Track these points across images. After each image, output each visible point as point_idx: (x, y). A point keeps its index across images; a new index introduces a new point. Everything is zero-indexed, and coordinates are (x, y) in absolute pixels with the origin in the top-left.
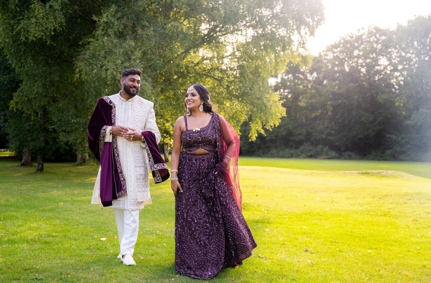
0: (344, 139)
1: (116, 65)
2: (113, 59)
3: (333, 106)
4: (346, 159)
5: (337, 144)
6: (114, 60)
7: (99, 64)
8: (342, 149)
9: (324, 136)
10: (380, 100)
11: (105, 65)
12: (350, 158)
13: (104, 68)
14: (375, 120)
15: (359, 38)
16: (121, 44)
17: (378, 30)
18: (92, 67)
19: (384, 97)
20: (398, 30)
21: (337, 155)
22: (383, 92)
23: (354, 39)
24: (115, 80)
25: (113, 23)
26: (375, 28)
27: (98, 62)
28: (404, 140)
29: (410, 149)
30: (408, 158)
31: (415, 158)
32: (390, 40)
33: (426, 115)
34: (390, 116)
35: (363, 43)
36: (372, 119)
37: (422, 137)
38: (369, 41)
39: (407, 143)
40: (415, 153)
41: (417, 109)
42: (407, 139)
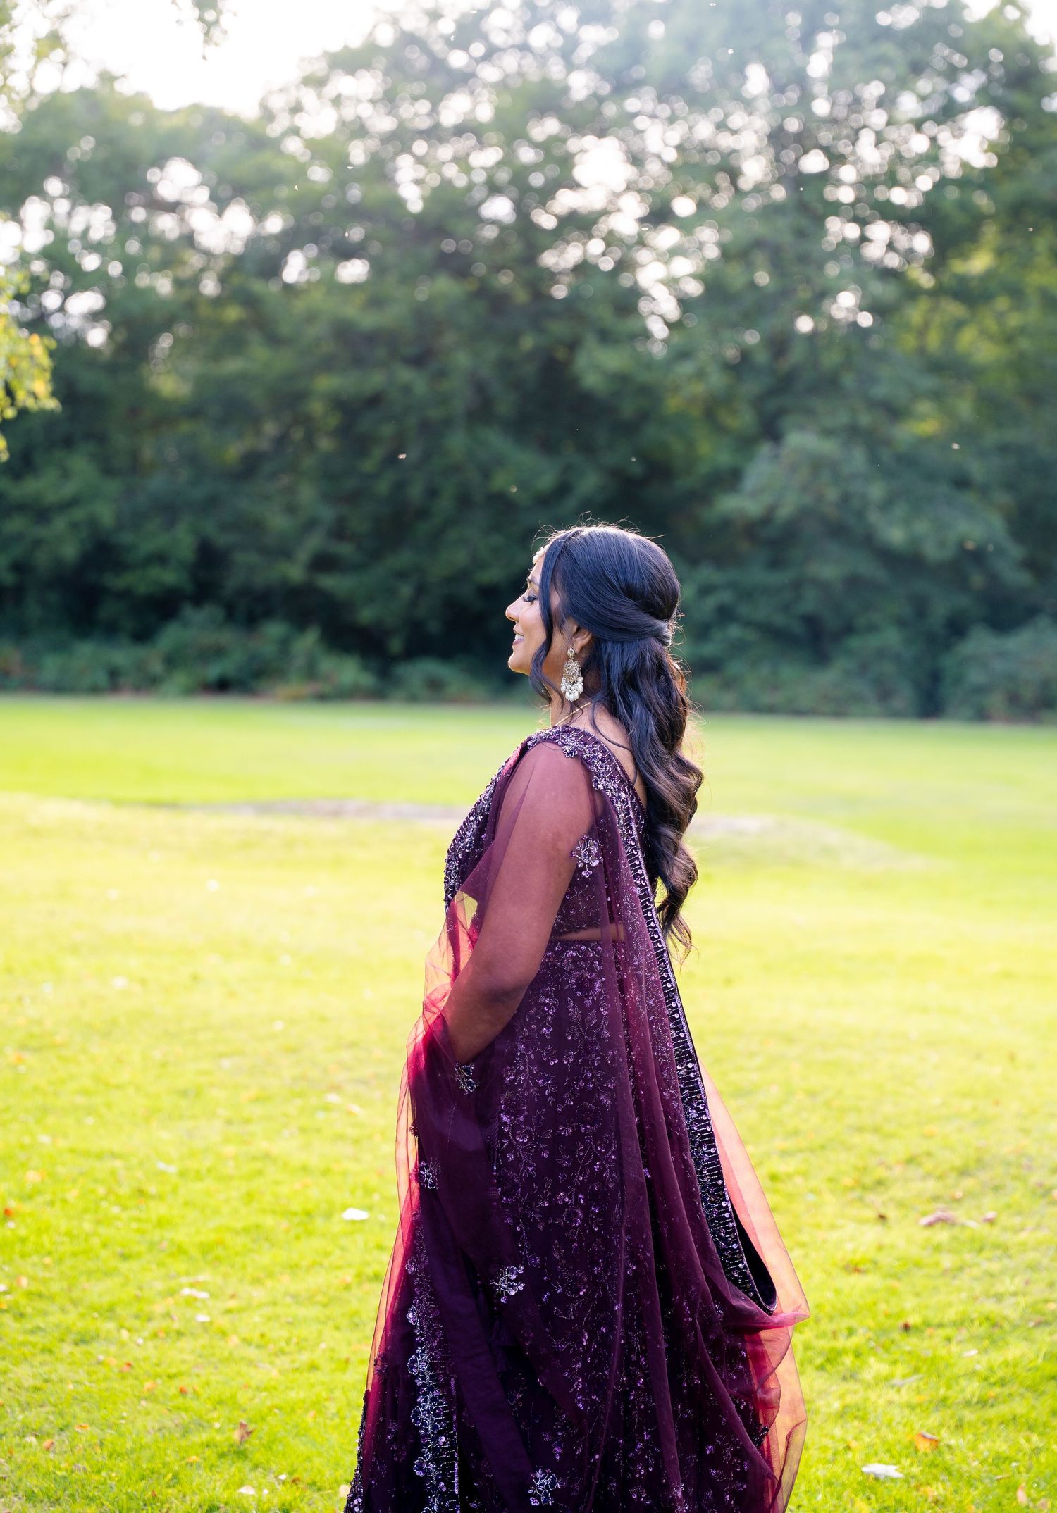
0: (406, 591)
3: (340, 404)
4: (413, 699)
5: (366, 615)
8: (396, 645)
9: (295, 572)
10: (592, 380)
12: (435, 693)
14: (563, 489)
19: (612, 360)
21: (367, 680)
22: (604, 338)
28: (711, 602)
29: (738, 648)
30: (728, 698)
31: (766, 698)
32: (634, 48)
33: (817, 465)
34: (634, 465)
35: (491, 53)
36: (546, 480)
37: (797, 585)
38: (524, 48)
39: (725, 615)
40: (765, 670)
41: (771, 431)
42: (725, 597)
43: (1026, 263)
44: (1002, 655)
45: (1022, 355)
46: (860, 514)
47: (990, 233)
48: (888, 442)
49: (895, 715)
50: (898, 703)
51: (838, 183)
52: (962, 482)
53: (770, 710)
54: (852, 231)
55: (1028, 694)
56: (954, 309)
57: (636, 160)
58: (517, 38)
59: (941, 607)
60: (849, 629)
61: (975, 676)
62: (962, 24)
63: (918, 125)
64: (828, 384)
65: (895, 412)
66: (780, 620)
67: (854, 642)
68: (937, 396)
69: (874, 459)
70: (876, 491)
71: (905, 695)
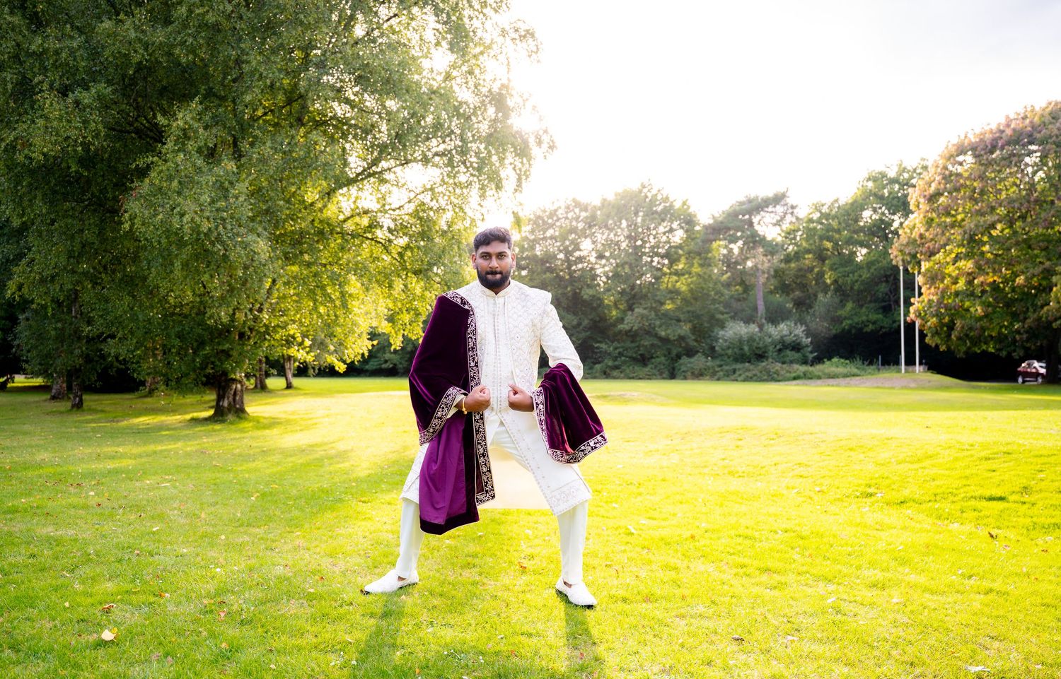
1: (200, 205)
2: (195, 194)
6: (196, 196)
7: (168, 203)
10: (585, 297)
11: (179, 205)
13: (178, 209)
14: (579, 324)
15: (553, 214)
16: (210, 170)
17: (577, 204)
18: (155, 210)
19: (591, 292)
20: (603, 205)
22: (589, 286)
23: (547, 214)
24: (199, 233)
25: (196, 132)
26: (574, 200)
27: (166, 201)
28: (617, 351)
29: (624, 362)
30: (622, 375)
31: (631, 375)
32: (593, 217)
33: (643, 316)
34: (598, 319)
35: (558, 219)
36: (575, 322)
37: (638, 347)
38: (567, 218)
39: (621, 354)
40: (631, 368)
41: (631, 308)
42: (621, 350)
43: (692, 265)
44: (690, 363)
45: (692, 289)
46: (654, 328)
47: (683, 260)
48: (659, 310)
49: (664, 378)
50: (664, 376)
51: (645, 248)
52: (679, 320)
53: (633, 378)
54: (649, 259)
55: (696, 372)
56: (675, 278)
57: (594, 242)
58: (565, 216)
59: (674, 352)
60: (652, 358)
61: (683, 368)
62: (673, 210)
63: (664, 233)
64: (645, 297)
65: (662, 304)
66: (634, 355)
67: (653, 360)
68: (671, 299)
69: (657, 315)
70: (658, 323)
71: (666, 374)
